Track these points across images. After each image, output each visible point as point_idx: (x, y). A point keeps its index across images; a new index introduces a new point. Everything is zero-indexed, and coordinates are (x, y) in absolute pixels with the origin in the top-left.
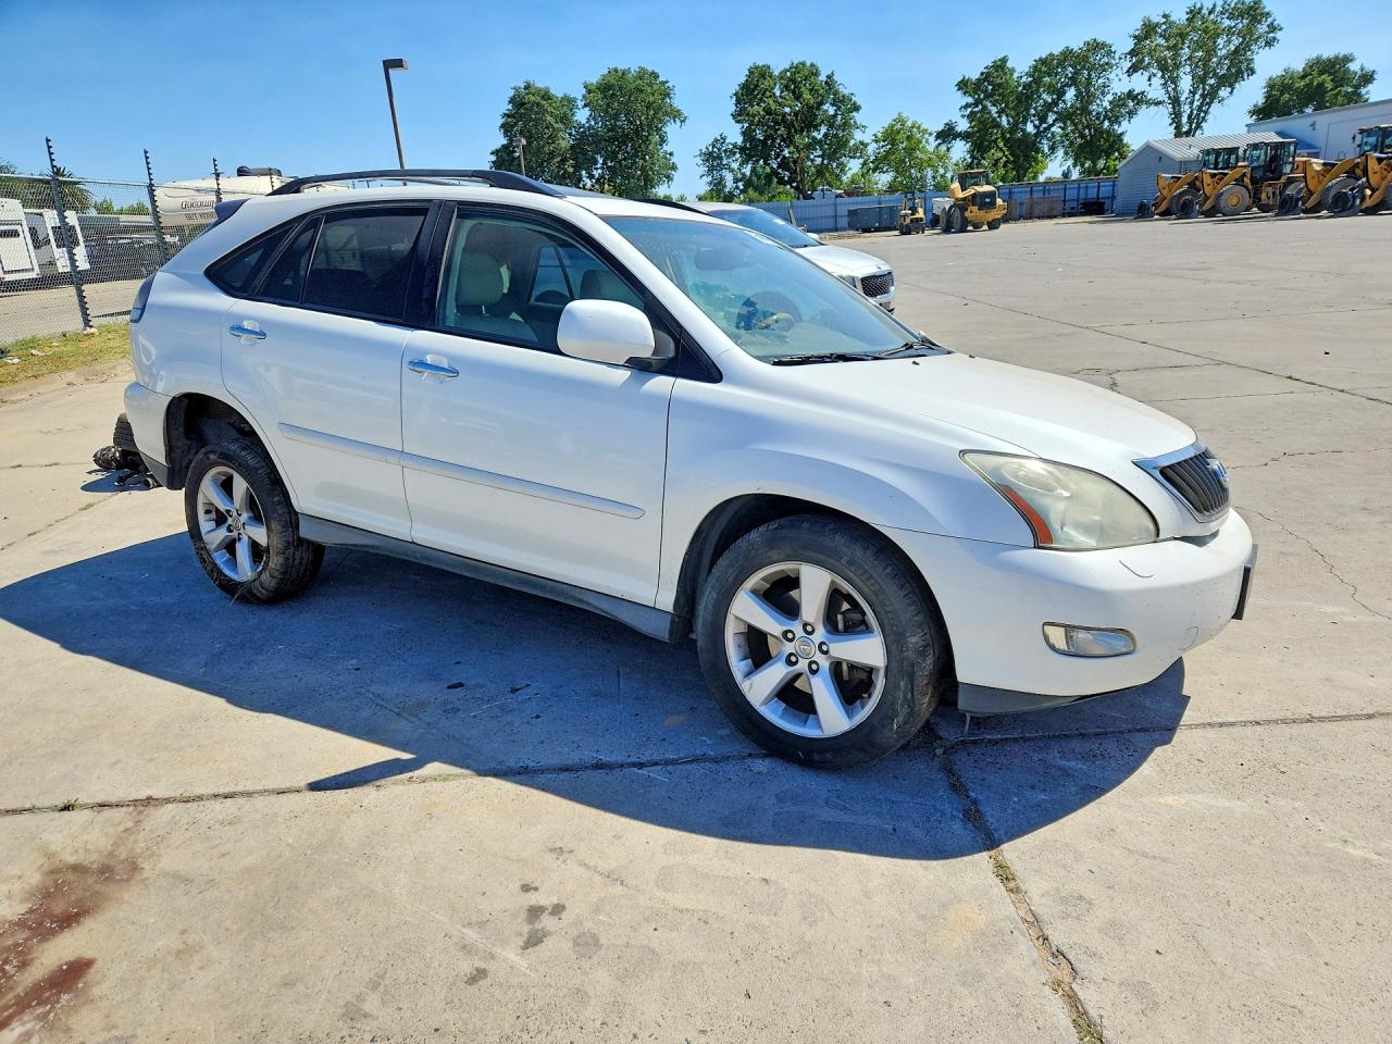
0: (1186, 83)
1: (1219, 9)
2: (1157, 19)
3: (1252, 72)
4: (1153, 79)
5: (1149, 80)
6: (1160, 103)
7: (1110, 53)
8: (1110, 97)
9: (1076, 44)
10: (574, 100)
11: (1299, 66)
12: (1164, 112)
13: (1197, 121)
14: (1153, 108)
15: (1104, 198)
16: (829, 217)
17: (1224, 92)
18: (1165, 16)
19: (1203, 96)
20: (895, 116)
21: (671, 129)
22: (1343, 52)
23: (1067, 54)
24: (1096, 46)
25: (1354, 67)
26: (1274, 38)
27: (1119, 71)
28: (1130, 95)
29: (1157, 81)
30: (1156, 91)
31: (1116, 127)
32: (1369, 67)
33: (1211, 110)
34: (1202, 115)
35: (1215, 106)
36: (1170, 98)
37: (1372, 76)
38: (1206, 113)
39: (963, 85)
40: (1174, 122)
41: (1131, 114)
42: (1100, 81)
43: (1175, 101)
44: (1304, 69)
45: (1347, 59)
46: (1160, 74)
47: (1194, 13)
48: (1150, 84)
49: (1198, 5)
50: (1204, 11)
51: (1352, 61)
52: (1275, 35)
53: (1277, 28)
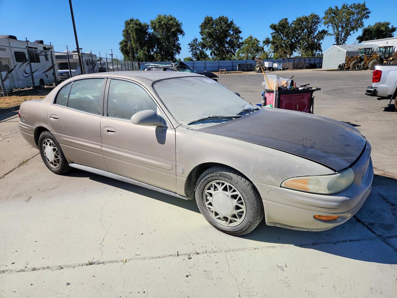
1: (352, 6)
2: (334, 8)
4: (329, 27)
6: (331, 35)
7: (318, 19)
8: (317, 32)
10: (148, 26)
11: (373, 25)
15: (317, 63)
16: (231, 66)
17: (351, 32)
18: (336, 7)
19: (345, 33)
21: (180, 36)
22: (387, 21)
24: (314, 16)
25: (390, 26)
26: (368, 17)
27: (320, 24)
28: (323, 31)
29: (331, 28)
30: (330, 31)
31: (319, 41)
32: (395, 26)
33: (348, 37)
34: (345, 39)
36: (335, 33)
39: (273, 27)
40: (336, 41)
41: (323, 38)
42: (314, 27)
43: (337, 34)
44: (375, 26)
45: (388, 24)
47: (344, 6)
48: (328, 29)
49: (346, 5)
50: (348, 7)
51: (390, 24)
52: (368, 15)
53: (369, 13)
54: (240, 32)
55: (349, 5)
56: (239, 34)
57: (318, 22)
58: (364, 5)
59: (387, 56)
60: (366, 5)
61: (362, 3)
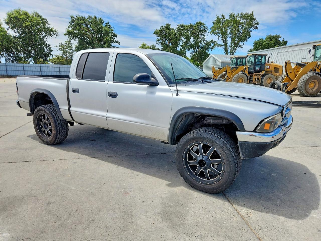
0: (229, 40)
1: (240, 16)
2: (220, 17)
3: (250, 36)
4: (219, 38)
5: (218, 38)
6: (221, 46)
7: (205, 27)
8: (205, 42)
9: (194, 23)
11: (264, 38)
12: (222, 48)
13: (233, 52)
14: (219, 47)
17: (241, 43)
18: (223, 16)
19: (234, 44)
20: (142, 44)
22: (277, 34)
23: (191, 26)
24: (200, 25)
25: (281, 40)
26: (257, 28)
27: (208, 33)
28: (212, 41)
29: (220, 38)
30: (220, 42)
31: (207, 51)
32: (285, 40)
33: (237, 49)
34: (234, 50)
35: (238, 49)
36: (224, 44)
37: (286, 43)
38: (236, 50)
39: (156, 33)
40: (225, 52)
41: (213, 49)
42: (202, 36)
43: (226, 45)
44: (265, 39)
45: (279, 37)
46: (221, 36)
47: (232, 16)
48: (218, 39)
49: (233, 14)
50: (235, 16)
51: (280, 37)
52: (257, 26)
53: (258, 24)
54: (116, 36)
55: (236, 14)
56: (115, 37)
57: (205, 31)
58: (252, 14)
59: (258, 68)
60: (254, 14)
61: (249, 12)
